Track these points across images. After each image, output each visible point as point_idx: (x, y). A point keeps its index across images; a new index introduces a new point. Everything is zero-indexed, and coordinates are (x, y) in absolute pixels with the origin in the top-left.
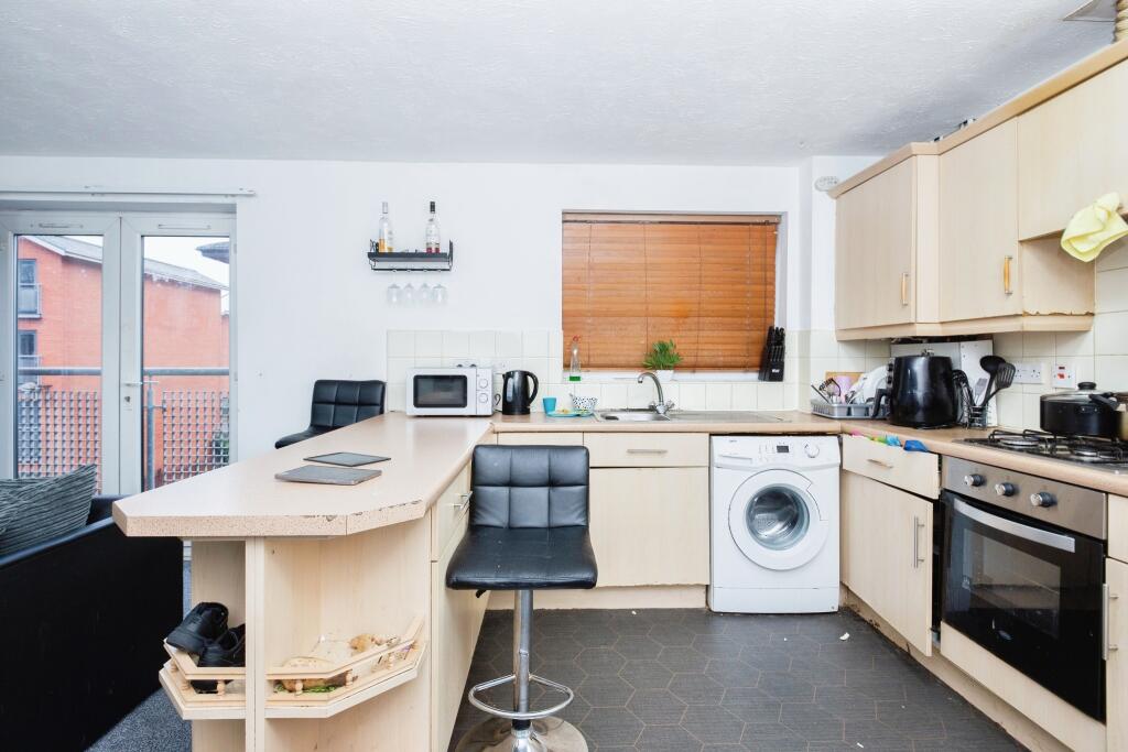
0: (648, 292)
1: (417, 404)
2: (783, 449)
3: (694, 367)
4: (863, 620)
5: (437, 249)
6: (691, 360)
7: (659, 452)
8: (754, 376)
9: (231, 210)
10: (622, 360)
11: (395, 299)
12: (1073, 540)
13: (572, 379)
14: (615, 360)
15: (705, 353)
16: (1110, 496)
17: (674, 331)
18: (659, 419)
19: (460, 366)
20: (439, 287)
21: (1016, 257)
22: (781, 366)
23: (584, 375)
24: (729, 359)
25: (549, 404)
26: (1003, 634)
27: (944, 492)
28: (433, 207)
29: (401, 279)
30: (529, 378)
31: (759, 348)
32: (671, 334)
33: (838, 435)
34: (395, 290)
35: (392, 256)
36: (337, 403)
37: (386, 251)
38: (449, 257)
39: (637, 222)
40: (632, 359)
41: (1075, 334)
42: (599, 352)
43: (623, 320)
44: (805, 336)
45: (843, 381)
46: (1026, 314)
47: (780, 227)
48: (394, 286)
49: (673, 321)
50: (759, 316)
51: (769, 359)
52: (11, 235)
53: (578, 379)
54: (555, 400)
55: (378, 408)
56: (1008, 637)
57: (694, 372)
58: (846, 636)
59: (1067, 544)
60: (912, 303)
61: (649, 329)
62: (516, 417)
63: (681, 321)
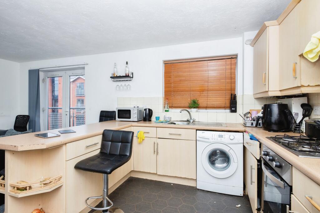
0: (191, 84)
2: (221, 136)
3: (206, 108)
5: (128, 75)
6: (205, 105)
7: (179, 135)
9: (84, 68)
10: (183, 105)
11: (118, 89)
13: (166, 111)
15: (210, 103)
17: (199, 96)
20: (129, 85)
21: (298, 62)
23: (170, 110)
25: (157, 118)
28: (127, 63)
29: (119, 84)
30: (151, 111)
31: (229, 101)
32: (196, 97)
33: (244, 132)
34: (118, 86)
36: (105, 117)
37: (116, 76)
38: (132, 77)
39: (187, 62)
42: (175, 103)
43: (183, 93)
45: (254, 113)
46: (303, 86)
47: (237, 59)
48: (118, 85)
49: (199, 92)
50: (229, 90)
52: (47, 78)
53: (168, 111)
54: (159, 117)
55: (114, 118)
57: (207, 109)
58: (239, 206)
60: (267, 83)
61: (191, 95)
62: (147, 122)
63: (202, 92)
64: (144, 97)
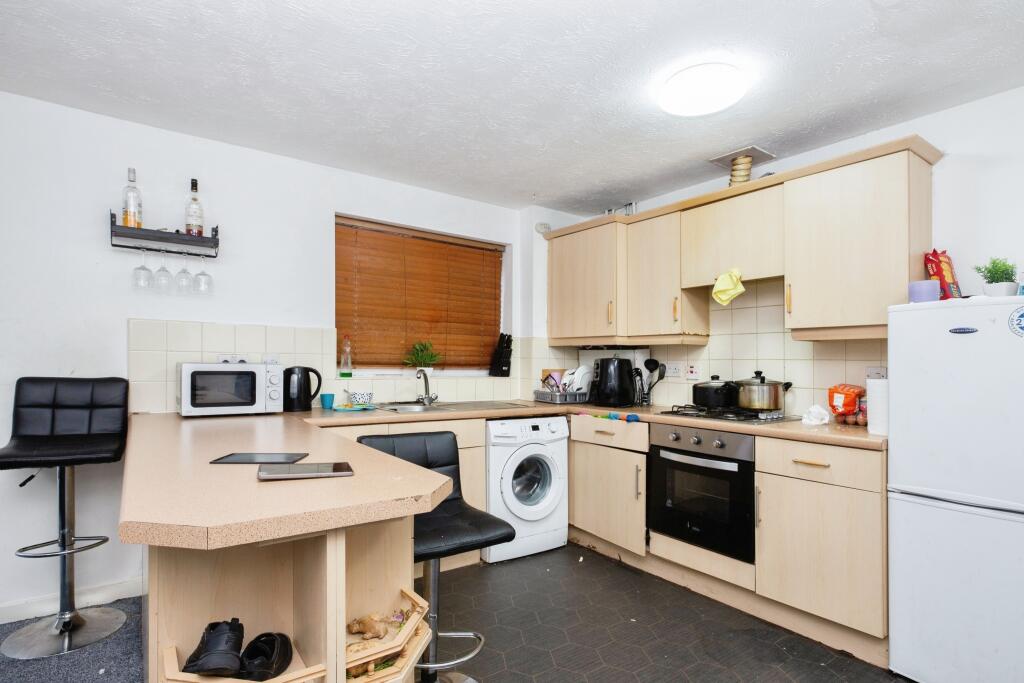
1: (194, 404)
2: (535, 428)
3: (443, 365)
4: (582, 547)
5: (200, 233)
6: (441, 359)
8: (484, 373)
10: (385, 358)
11: (142, 283)
12: (737, 464)
13: (343, 375)
14: (379, 357)
15: (453, 353)
16: (757, 438)
17: (428, 333)
18: (426, 410)
19: (226, 361)
20: (203, 274)
21: (679, 299)
22: (508, 364)
23: (354, 372)
24: (468, 359)
25: (327, 400)
26: (695, 529)
27: (652, 447)
28: (194, 185)
29: (154, 262)
30: (311, 374)
31: (490, 350)
32: (426, 335)
33: (566, 414)
34: (143, 272)
35: (139, 233)
36: (56, 406)
37: (134, 226)
38: (214, 242)
39: (397, 234)
40: (392, 357)
41: (699, 347)
42: (364, 350)
43: (386, 321)
44: (528, 341)
45: (556, 375)
46: (684, 334)
47: (504, 254)
48: (143, 268)
49: (426, 324)
50: (490, 324)
51: (498, 359)
53: (350, 375)
54: (333, 395)
56: (698, 530)
57: (443, 369)
58: (581, 559)
59: (733, 467)
60: (614, 323)
61: (408, 331)
63: (433, 325)
64: (266, 327)
